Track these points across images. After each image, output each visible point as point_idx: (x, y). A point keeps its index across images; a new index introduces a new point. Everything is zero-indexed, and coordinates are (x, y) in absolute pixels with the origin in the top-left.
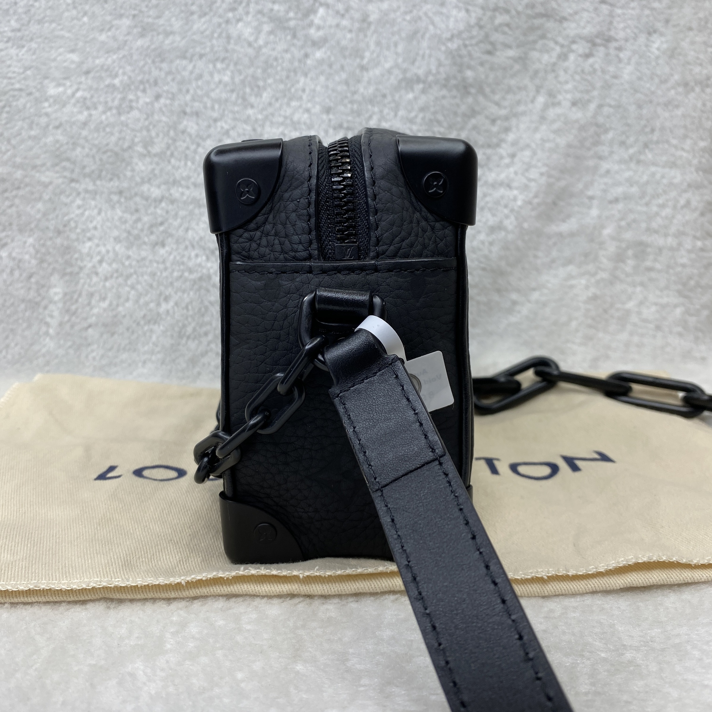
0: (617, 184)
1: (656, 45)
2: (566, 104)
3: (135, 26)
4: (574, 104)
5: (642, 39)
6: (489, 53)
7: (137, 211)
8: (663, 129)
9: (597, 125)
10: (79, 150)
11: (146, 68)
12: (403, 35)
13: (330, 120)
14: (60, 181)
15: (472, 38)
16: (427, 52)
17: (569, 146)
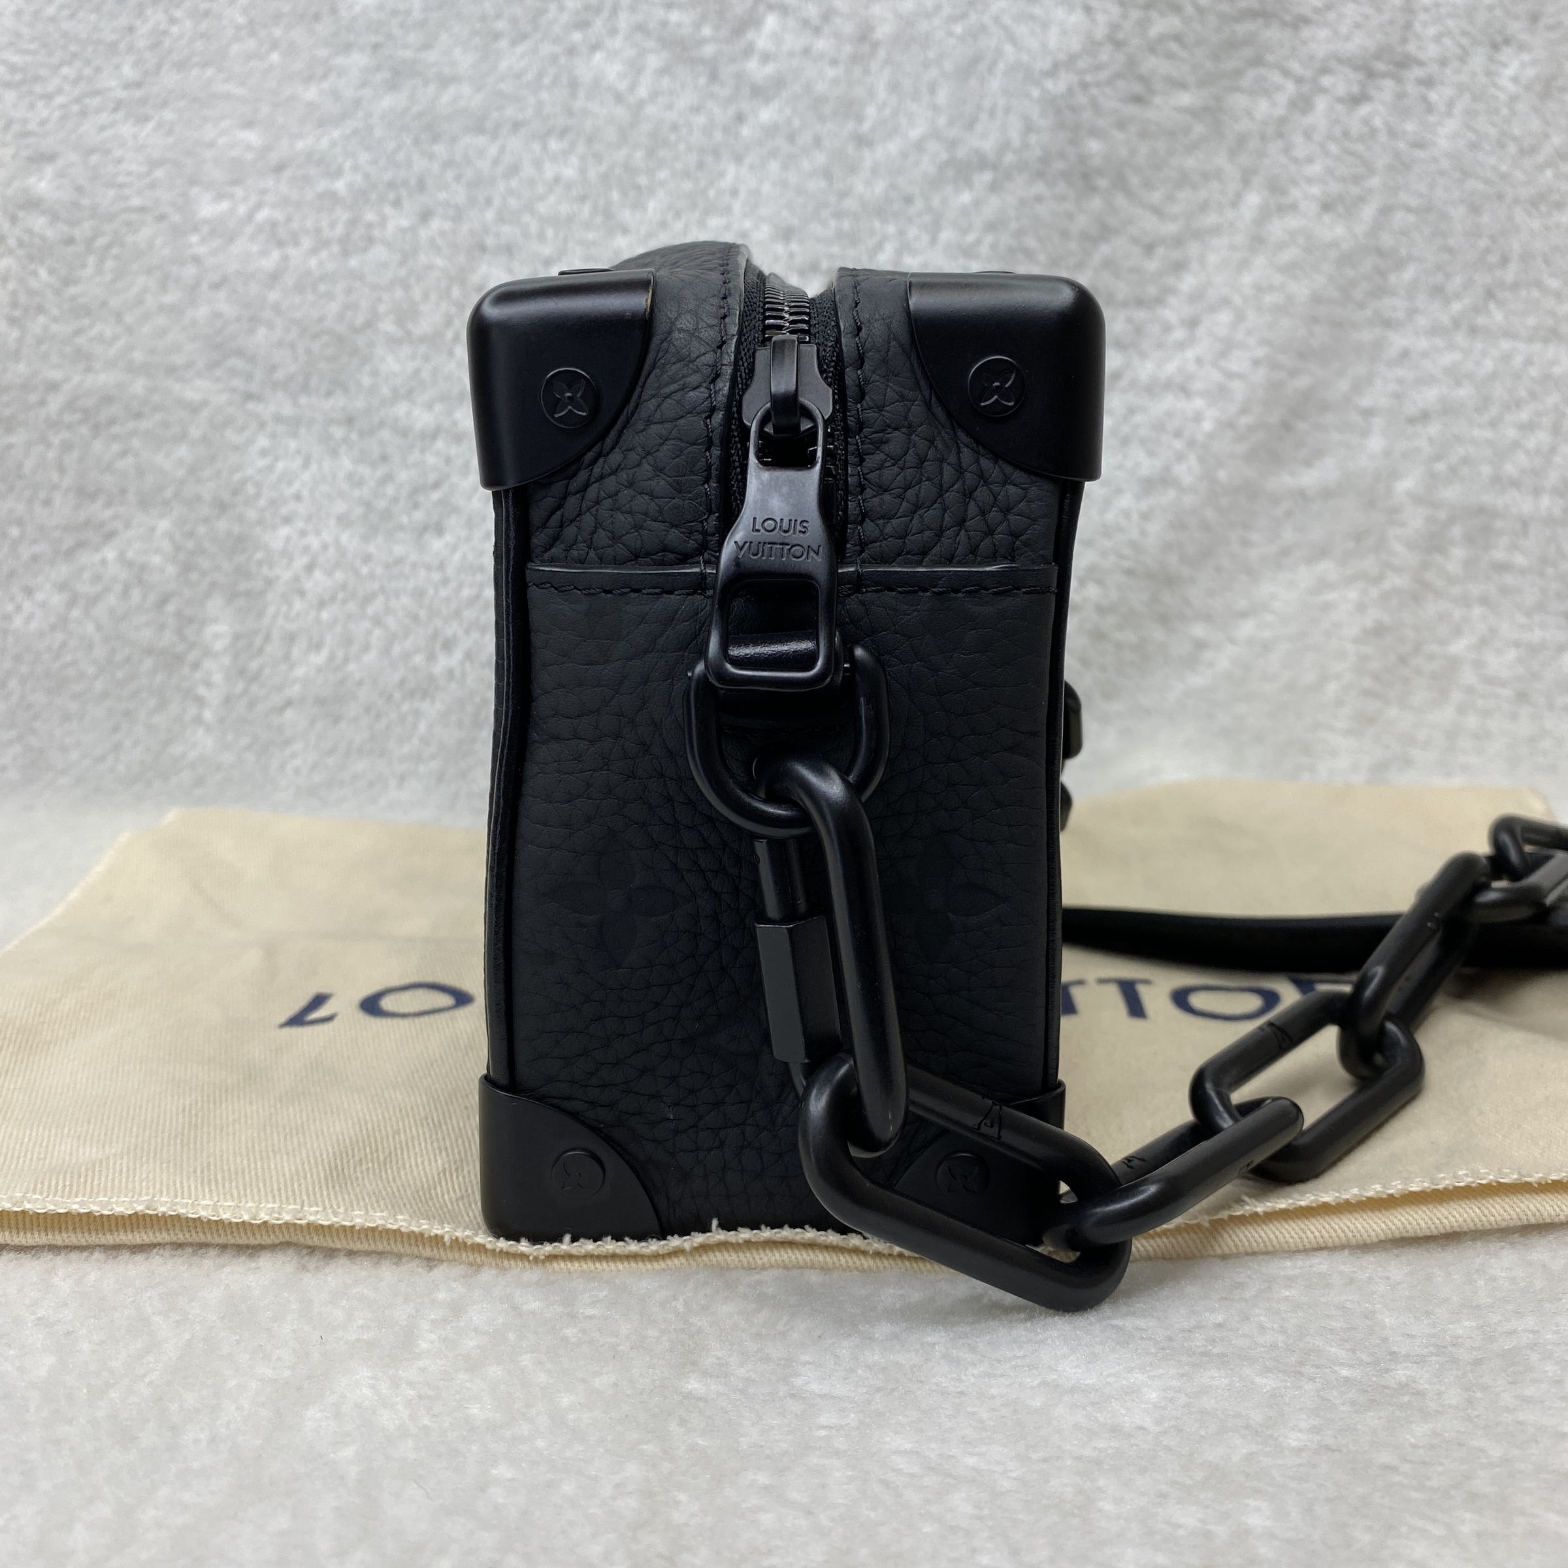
0: (1426, 380)
1: (1510, 72)
2: (1312, 208)
3: (378, 68)
4: (1326, 207)
5: (1478, 59)
6: (1138, 100)
7: (384, 458)
8: (1527, 257)
9: (1380, 252)
10: (262, 332)
11: (401, 157)
12: (948, 66)
13: (791, 255)
14: (224, 398)
15: (1098, 68)
16: (1002, 102)
17: (1317, 299)
